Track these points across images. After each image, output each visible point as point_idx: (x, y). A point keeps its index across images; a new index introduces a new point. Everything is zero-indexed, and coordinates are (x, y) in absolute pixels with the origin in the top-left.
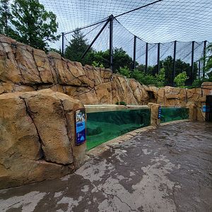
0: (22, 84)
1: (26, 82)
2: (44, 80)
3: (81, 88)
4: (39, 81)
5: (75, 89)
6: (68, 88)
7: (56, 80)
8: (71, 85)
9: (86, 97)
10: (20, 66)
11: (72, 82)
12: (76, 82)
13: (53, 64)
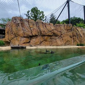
0: (24, 37)
1: (26, 36)
2: (34, 34)
3: (53, 37)
4: (31, 35)
5: (49, 37)
6: (46, 37)
7: (39, 34)
8: (47, 36)
9: (56, 42)
10: (24, 28)
11: (48, 34)
12: (50, 34)
13: (38, 26)
